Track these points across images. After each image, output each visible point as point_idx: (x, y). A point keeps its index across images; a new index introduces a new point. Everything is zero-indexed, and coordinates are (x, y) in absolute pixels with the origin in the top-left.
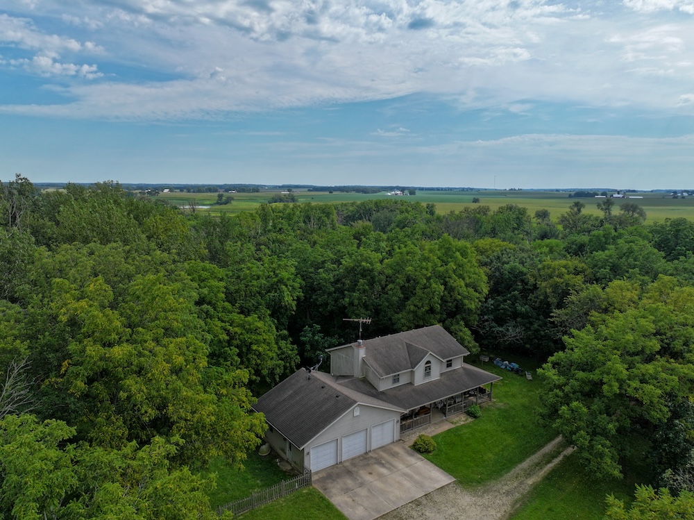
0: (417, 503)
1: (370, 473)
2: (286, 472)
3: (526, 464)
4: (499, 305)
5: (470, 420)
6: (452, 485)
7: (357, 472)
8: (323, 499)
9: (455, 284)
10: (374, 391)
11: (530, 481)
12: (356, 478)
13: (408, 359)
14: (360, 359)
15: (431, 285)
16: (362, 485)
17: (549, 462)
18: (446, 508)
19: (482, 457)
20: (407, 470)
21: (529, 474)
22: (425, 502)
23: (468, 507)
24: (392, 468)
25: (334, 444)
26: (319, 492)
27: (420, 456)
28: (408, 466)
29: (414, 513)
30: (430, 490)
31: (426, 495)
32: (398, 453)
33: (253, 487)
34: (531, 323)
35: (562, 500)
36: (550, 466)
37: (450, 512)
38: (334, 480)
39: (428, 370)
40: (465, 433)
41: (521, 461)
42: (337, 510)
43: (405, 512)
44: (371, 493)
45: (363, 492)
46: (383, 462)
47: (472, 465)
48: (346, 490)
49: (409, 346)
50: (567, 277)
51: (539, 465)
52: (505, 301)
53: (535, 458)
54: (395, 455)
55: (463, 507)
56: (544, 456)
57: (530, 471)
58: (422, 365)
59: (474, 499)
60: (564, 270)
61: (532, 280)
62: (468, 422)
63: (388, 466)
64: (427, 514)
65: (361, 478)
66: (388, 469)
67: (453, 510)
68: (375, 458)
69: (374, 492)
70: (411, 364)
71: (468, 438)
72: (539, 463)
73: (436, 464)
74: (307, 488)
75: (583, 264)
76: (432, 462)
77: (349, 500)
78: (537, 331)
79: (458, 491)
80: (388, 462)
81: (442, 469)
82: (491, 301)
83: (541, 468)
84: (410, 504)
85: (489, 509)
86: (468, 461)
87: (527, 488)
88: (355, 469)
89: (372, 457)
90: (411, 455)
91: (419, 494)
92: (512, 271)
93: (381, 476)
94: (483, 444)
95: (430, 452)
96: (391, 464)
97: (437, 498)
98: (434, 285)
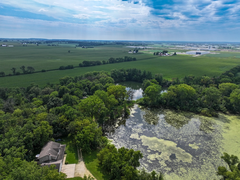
0: (75, 170)
3: (79, 156)
6: (76, 165)
10: (55, 160)
11: (82, 157)
13: (56, 151)
19: (74, 159)
20: (69, 167)
28: (68, 167)
29: (77, 171)
36: (81, 154)
37: (79, 168)
40: (68, 157)
42: (69, 178)
49: (54, 149)
51: (80, 155)
55: (80, 166)
56: (79, 153)
59: (79, 164)
61: (58, 123)
62: (66, 155)
66: (67, 169)
69: (70, 173)
73: (71, 164)
85: (82, 164)
90: (67, 165)
92: (54, 122)
94: (72, 157)
95: (68, 163)
97: (76, 167)
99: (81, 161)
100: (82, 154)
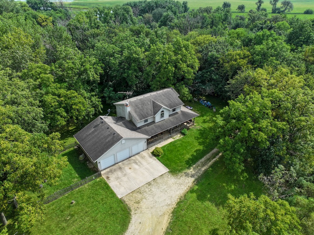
0: (149, 184)
1: (130, 168)
2: (91, 169)
3: (203, 160)
4: (204, 75)
5: (182, 136)
6: (167, 173)
7: (124, 168)
8: (106, 184)
9: (181, 66)
10: (134, 127)
11: (203, 169)
12: (123, 172)
13: (153, 110)
14: (128, 111)
15: (168, 67)
16: (125, 175)
17: (214, 157)
18: (162, 186)
19: (184, 157)
20: (148, 166)
21: (203, 165)
22: (153, 183)
23: (172, 185)
24: (141, 165)
25: (113, 156)
26: (105, 180)
27: (155, 158)
28: (148, 164)
29: (147, 190)
30: (156, 177)
31: (154, 179)
32: (145, 157)
33: (74, 178)
34: (218, 84)
35: (215, 178)
36: (214, 159)
37: (163, 188)
38: (112, 173)
39: (162, 115)
40: (178, 144)
41: (201, 158)
42: (111, 190)
43: (143, 189)
44: (129, 179)
45: (125, 179)
46: (137, 162)
47: (178, 162)
48: (118, 178)
49: (154, 103)
50: (239, 60)
51: (209, 160)
52: (207, 72)
53: (208, 156)
54: (143, 157)
55: (170, 185)
56: (213, 154)
57: (205, 163)
58: (159, 113)
59: (176, 180)
60: (238, 57)
61: (221, 62)
62: (181, 137)
63: (139, 164)
64: (153, 189)
65: (125, 171)
66: (139, 165)
67: (165, 187)
68: (134, 160)
69: (130, 179)
70: (154, 112)
71: (179, 147)
72: (210, 159)
73: (162, 162)
74: (99, 178)
75: (249, 53)
76: (160, 161)
77: (118, 184)
78: (221, 88)
79: (169, 176)
80: (139, 162)
81: (164, 164)
82: (200, 72)
83: (210, 161)
84: (146, 185)
85: (181, 185)
86: (176, 160)
87: (201, 173)
88: (123, 166)
89: (132, 159)
90: (151, 157)
91: (150, 179)
92: (212, 57)
93: (135, 169)
94: (185, 150)
95: (160, 156)
96: (140, 163)
97: (159, 181)
98: (170, 68)
99: (192, 176)
100: (216, 163)
